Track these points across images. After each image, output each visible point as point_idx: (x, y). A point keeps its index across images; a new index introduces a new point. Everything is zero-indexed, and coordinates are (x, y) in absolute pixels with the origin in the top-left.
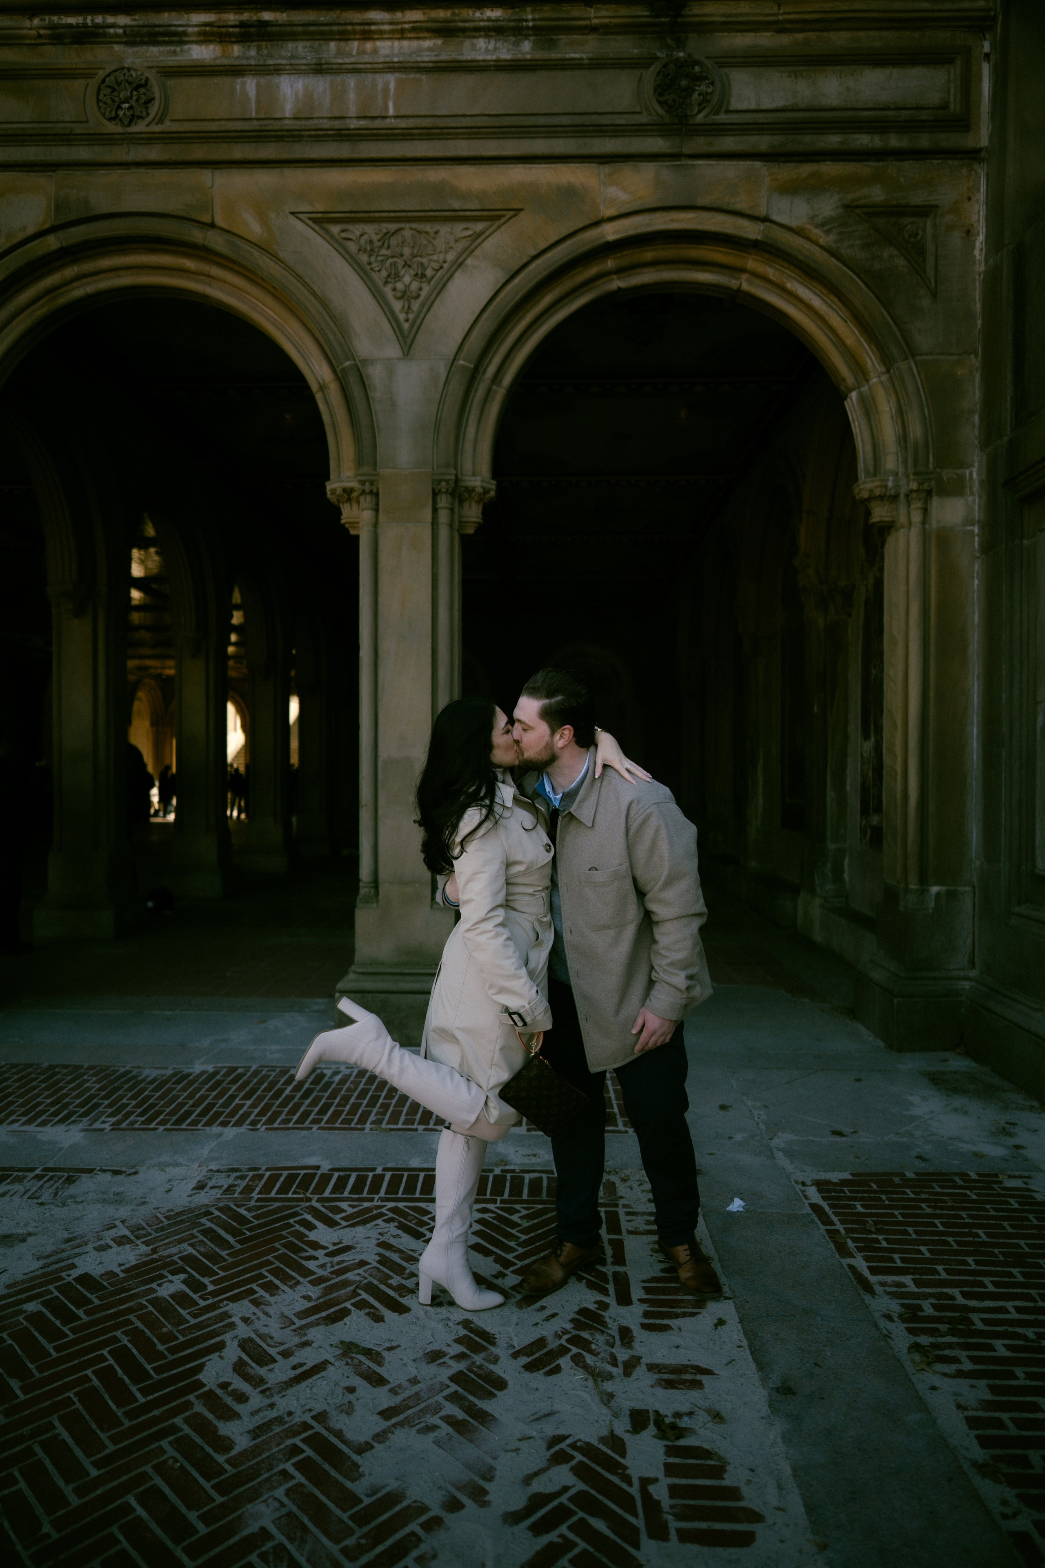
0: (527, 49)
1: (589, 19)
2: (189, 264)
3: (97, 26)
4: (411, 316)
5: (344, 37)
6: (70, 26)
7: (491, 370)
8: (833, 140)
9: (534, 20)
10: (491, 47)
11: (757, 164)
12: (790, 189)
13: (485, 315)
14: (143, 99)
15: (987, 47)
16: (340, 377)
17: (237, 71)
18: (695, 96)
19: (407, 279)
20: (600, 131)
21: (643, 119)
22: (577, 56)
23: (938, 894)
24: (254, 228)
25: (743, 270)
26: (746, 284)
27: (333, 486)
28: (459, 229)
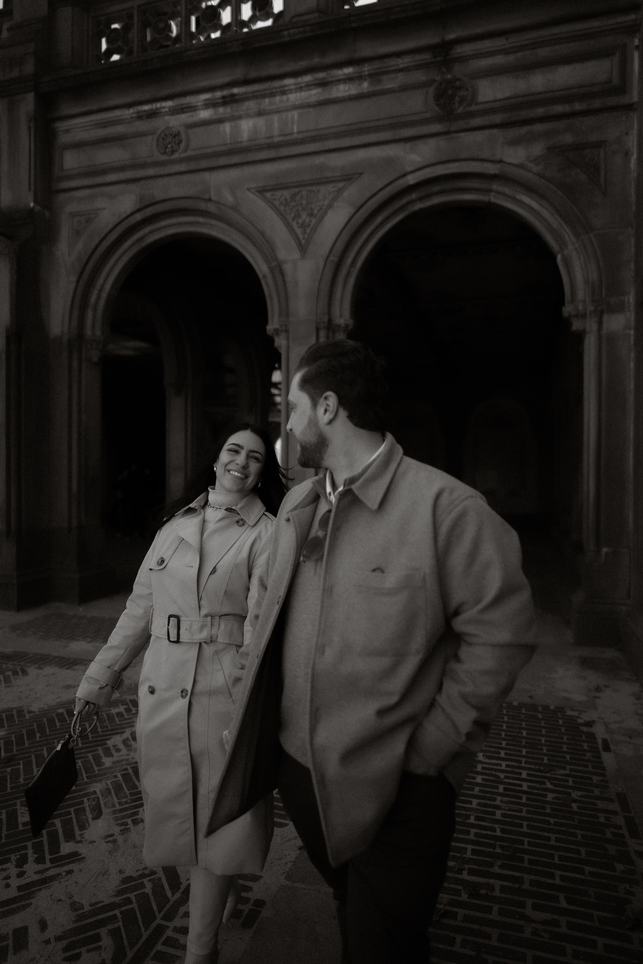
0: (365, 86)
1: (398, 65)
2: (201, 220)
3: (157, 109)
4: (306, 236)
5: (272, 95)
6: (145, 111)
7: (349, 260)
8: (540, 111)
9: (368, 70)
10: (347, 88)
11: (495, 131)
12: (514, 143)
13: (344, 232)
14: (177, 141)
15: (636, 42)
16: (272, 270)
17: (221, 121)
18: (457, 99)
19: (304, 216)
20: (405, 125)
21: (428, 115)
22: (392, 86)
23: (607, 553)
24: (229, 199)
25: (490, 191)
26: (493, 199)
27: (270, 328)
28: (331, 188)
